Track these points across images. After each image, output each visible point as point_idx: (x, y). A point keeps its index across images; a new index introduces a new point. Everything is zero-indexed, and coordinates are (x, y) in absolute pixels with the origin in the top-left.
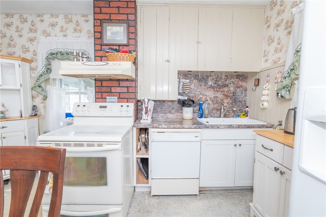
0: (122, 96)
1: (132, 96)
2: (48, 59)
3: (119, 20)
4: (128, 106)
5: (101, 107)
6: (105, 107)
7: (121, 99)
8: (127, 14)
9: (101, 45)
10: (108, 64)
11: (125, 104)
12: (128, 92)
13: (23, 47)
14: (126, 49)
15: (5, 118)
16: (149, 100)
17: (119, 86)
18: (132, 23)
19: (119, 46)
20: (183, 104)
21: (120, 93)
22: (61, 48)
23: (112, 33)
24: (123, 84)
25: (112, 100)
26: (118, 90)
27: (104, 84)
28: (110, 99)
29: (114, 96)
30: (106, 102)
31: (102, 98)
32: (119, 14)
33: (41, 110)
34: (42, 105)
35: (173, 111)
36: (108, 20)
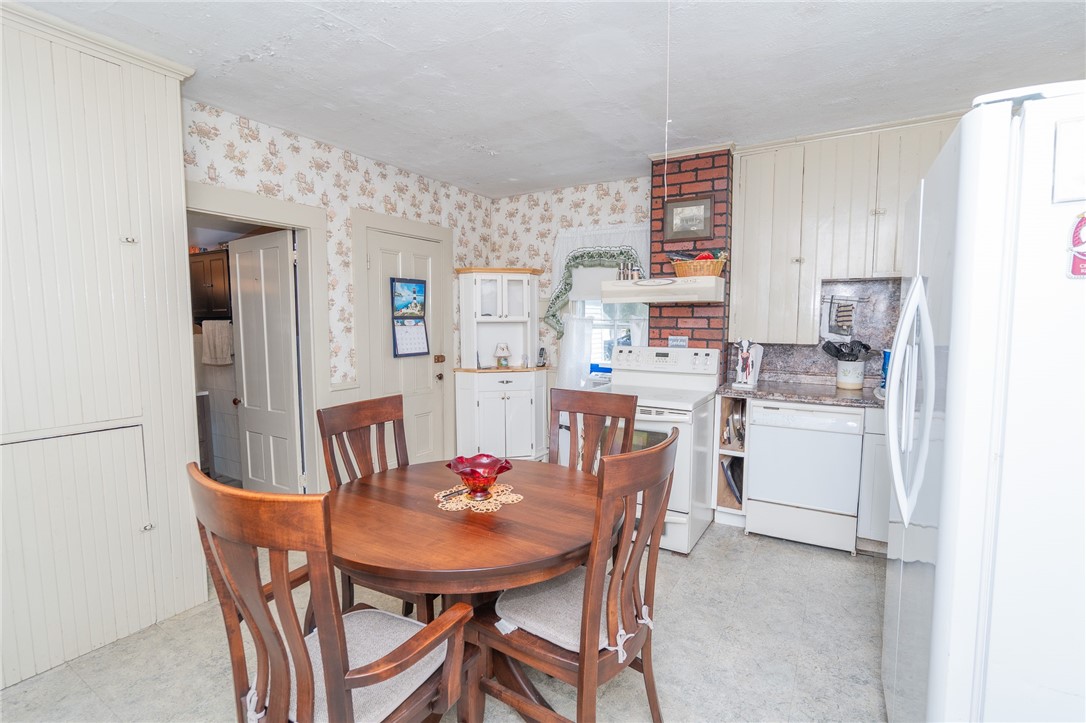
0: (696, 336)
1: (717, 335)
2: (568, 268)
3: (696, 193)
4: (707, 355)
5: (658, 355)
6: (666, 355)
7: (695, 341)
8: (713, 180)
9: (662, 242)
10: (674, 282)
11: (702, 351)
12: (709, 328)
13: (531, 248)
14: (708, 244)
15: (508, 368)
16: (751, 344)
17: (693, 317)
18: (720, 196)
19: (695, 241)
20: (836, 352)
21: (693, 329)
22: (590, 246)
23: (682, 220)
24: (699, 312)
25: (678, 343)
26: (691, 323)
27: (666, 312)
28: (674, 340)
29: (682, 335)
30: (667, 346)
31: (660, 338)
32: (697, 181)
33: (552, 358)
34: (554, 348)
35: (815, 369)
36: (677, 195)
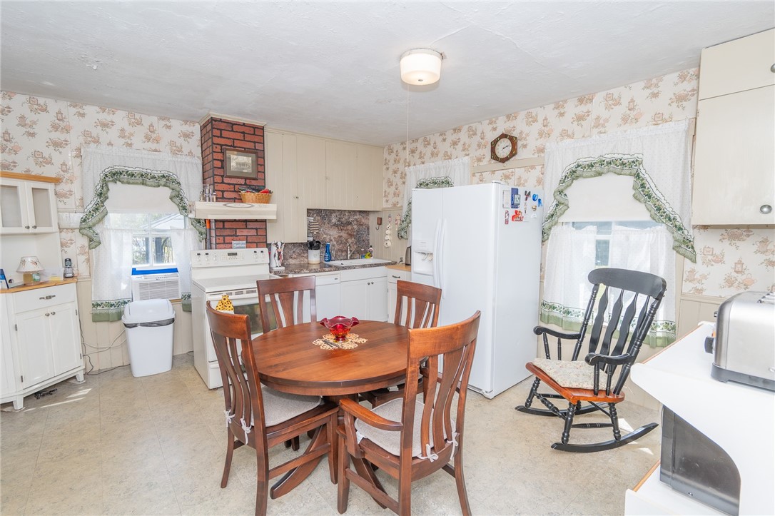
0: (250, 240)
1: (262, 239)
3: (245, 148)
5: (229, 254)
6: (236, 254)
7: (250, 244)
8: (255, 142)
9: (222, 176)
11: (259, 250)
12: (257, 235)
13: (37, 155)
14: (254, 183)
16: (282, 244)
17: (247, 228)
18: (260, 154)
19: (246, 179)
20: (312, 245)
21: (247, 236)
23: (237, 164)
24: (250, 225)
25: (241, 246)
26: (245, 232)
27: (227, 225)
28: (237, 244)
29: (240, 240)
30: (231, 248)
31: (224, 243)
32: (244, 140)
35: (294, 256)
36: (231, 146)
